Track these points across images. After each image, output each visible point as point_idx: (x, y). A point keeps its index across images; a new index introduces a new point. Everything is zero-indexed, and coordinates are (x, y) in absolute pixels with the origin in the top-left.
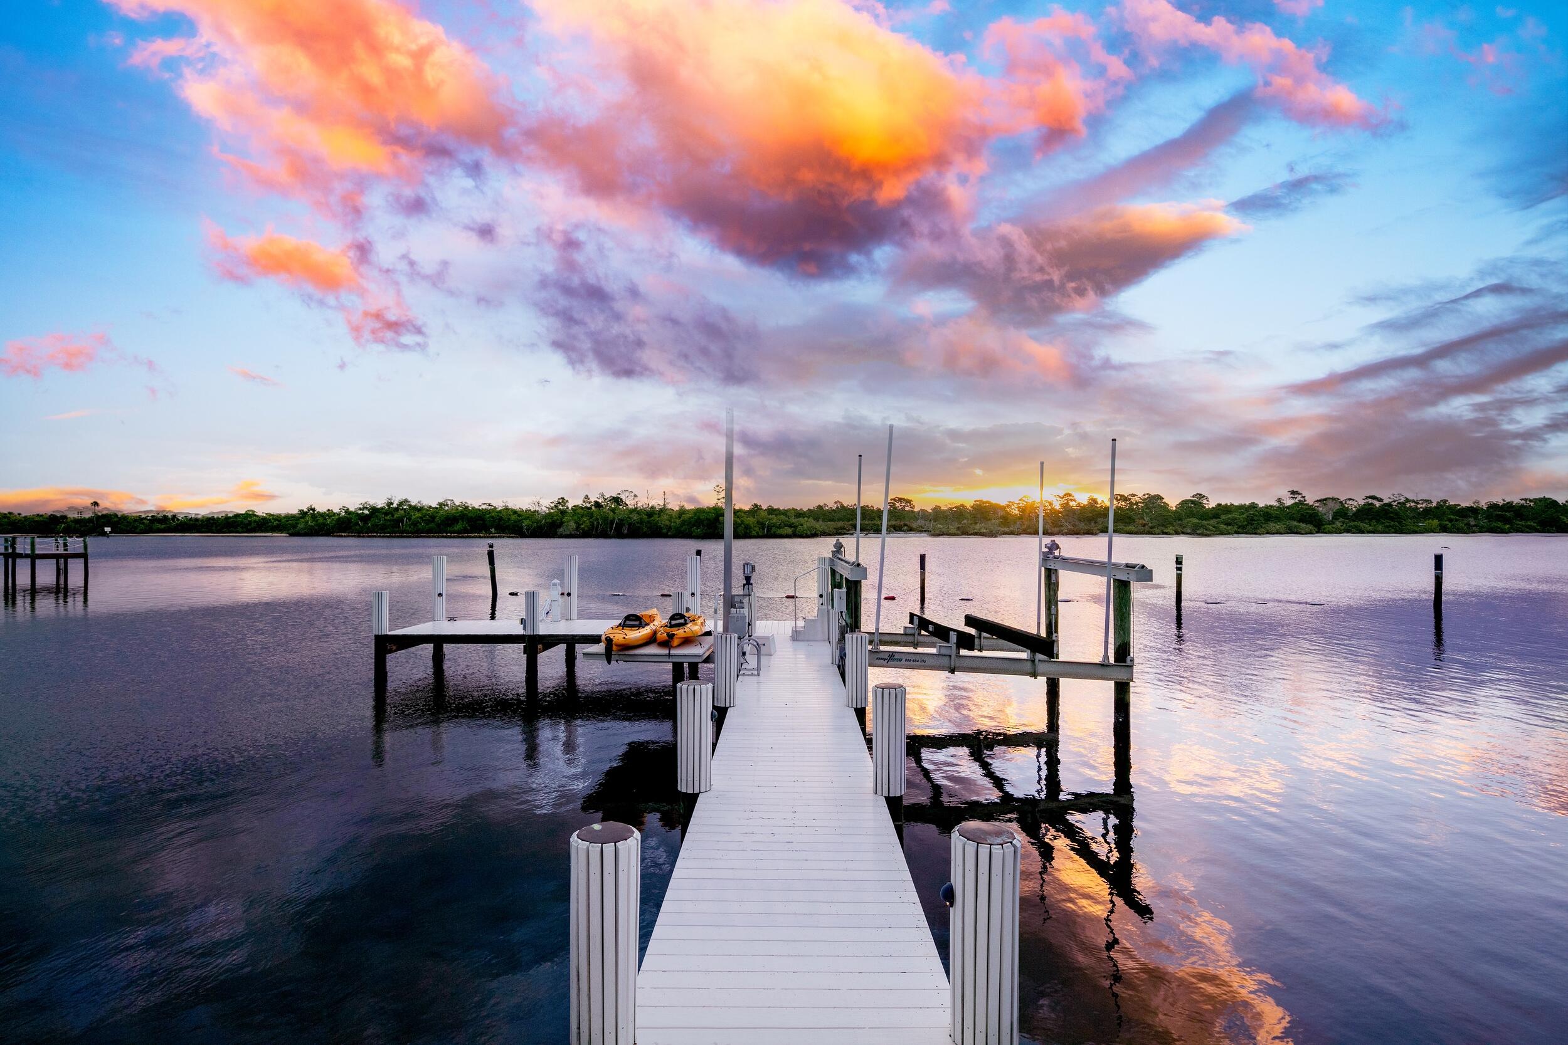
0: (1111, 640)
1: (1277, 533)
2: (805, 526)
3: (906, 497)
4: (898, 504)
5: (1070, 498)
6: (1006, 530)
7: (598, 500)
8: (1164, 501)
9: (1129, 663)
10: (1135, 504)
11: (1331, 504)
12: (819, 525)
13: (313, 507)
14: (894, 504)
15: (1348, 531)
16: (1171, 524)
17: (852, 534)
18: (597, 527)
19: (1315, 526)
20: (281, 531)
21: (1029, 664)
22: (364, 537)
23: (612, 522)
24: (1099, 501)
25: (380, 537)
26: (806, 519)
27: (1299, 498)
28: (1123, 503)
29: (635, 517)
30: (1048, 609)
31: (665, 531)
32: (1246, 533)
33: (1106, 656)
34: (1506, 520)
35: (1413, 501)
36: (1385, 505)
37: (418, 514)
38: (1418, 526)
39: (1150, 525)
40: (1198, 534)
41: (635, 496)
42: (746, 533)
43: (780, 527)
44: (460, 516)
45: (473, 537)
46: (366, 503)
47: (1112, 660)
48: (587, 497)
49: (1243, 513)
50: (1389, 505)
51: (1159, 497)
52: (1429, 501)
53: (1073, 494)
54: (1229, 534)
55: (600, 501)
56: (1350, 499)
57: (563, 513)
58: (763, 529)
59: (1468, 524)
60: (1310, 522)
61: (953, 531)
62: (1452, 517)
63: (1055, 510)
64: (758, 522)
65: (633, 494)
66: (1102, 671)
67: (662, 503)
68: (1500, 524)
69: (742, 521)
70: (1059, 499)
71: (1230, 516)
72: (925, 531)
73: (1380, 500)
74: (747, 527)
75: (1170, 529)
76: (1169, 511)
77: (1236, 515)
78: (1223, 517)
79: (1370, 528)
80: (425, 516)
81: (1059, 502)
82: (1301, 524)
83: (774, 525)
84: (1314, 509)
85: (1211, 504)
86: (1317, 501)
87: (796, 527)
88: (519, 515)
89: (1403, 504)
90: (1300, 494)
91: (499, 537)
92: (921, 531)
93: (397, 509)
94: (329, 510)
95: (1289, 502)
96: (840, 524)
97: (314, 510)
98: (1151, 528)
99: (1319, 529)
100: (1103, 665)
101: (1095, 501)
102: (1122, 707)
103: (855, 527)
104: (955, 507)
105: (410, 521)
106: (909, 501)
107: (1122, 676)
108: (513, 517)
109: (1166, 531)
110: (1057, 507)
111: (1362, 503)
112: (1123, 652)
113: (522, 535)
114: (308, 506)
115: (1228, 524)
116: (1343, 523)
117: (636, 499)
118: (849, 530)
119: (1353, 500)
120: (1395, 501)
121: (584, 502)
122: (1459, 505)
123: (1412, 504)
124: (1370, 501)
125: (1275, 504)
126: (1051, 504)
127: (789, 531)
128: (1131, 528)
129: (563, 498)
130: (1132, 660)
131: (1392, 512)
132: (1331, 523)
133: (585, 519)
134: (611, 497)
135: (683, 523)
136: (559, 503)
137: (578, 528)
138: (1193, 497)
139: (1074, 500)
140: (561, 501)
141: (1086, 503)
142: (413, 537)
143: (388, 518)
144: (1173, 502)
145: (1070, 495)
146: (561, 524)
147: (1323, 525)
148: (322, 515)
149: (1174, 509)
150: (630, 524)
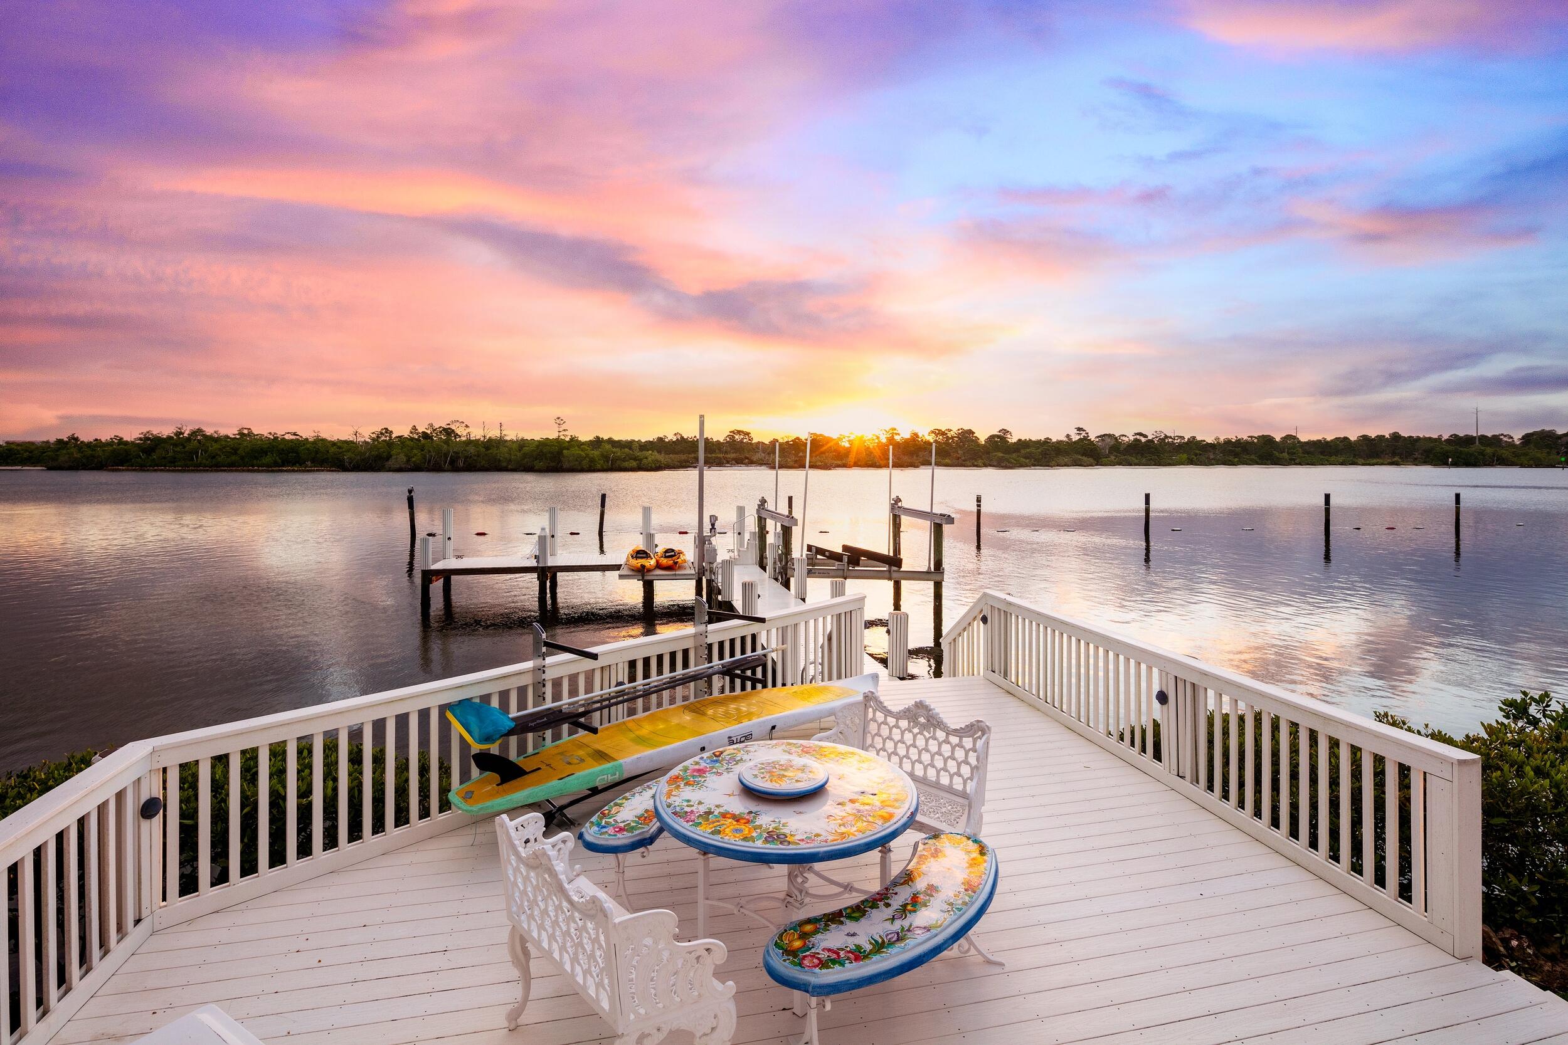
0: (932, 559)
1: (1065, 466)
2: (650, 459)
3: (745, 429)
4: (737, 437)
5: (895, 432)
6: (839, 463)
7: (426, 431)
8: (975, 435)
9: (942, 571)
10: (950, 438)
11: (1108, 440)
12: (662, 458)
13: (76, 436)
14: (734, 437)
15: (1120, 464)
16: (981, 457)
17: (695, 467)
18: (430, 461)
19: (1095, 459)
20: (34, 464)
21: (887, 573)
22: (148, 470)
23: (446, 455)
24: (920, 436)
25: (169, 471)
26: (650, 452)
27: (1084, 434)
28: (941, 437)
29: (472, 450)
30: (895, 540)
31: (504, 464)
32: (1041, 466)
33: (929, 567)
34: (1236, 455)
35: (1170, 437)
36: (1149, 441)
37: (216, 446)
38: (1172, 459)
39: (963, 458)
40: (1002, 467)
41: (467, 426)
42: (590, 466)
43: (624, 460)
44: (268, 448)
45: (286, 471)
46: (148, 432)
47: (933, 570)
48: (414, 428)
49: (1038, 448)
50: (1152, 441)
51: (971, 432)
52: (1183, 438)
53: (897, 429)
54: (1027, 466)
55: (429, 432)
56: (1123, 435)
57: (390, 444)
58: (608, 462)
59: (1208, 458)
60: (1091, 456)
61: (792, 463)
62: (1197, 452)
63: (882, 443)
64: (602, 455)
65: (464, 425)
66: (927, 576)
67: (499, 435)
68: (1231, 458)
69: (587, 455)
70: (885, 433)
71: (1028, 450)
72: (765, 464)
73: (1145, 436)
74: (592, 460)
75: (980, 462)
76: (979, 445)
77: (1033, 450)
78: (1023, 451)
79: (1136, 461)
80: (224, 448)
81: (885, 436)
82: (1084, 458)
83: (619, 459)
84: (1094, 445)
85: (1013, 439)
86: (1098, 437)
87: (641, 460)
88: (340, 448)
89: (1163, 440)
90: (1084, 431)
91: (318, 471)
92: (761, 464)
93: (188, 439)
94: (96, 440)
95: (1075, 438)
96: (683, 457)
97: (77, 439)
98: (964, 461)
99: (1098, 462)
100: (928, 572)
101: (916, 435)
102: (938, 597)
103: (697, 459)
104: (792, 441)
105: (205, 453)
106: (748, 434)
107: (938, 578)
108: (333, 450)
109: (976, 463)
110: (884, 440)
111: (1132, 438)
112: (938, 564)
113: (345, 469)
114: (70, 434)
115: (1026, 458)
116: (1116, 456)
117: (468, 430)
118: (692, 463)
119: (1125, 436)
120: (1157, 437)
121: (411, 433)
122: (1204, 441)
123: (1170, 440)
124: (1138, 437)
125: (1065, 439)
126: (878, 438)
127: (634, 464)
128: (947, 461)
129: (386, 429)
130: (943, 569)
131: (1153, 448)
132: (1107, 457)
133: (415, 451)
134: (440, 427)
135: (525, 456)
136: (382, 433)
137: (408, 461)
138: (1000, 432)
139: (899, 434)
140: (384, 431)
141: (909, 437)
142: (211, 471)
143: (178, 449)
144: (982, 436)
145: (895, 429)
146: (389, 457)
147: (1101, 458)
148: (89, 445)
149: (983, 443)
150: (466, 457)
